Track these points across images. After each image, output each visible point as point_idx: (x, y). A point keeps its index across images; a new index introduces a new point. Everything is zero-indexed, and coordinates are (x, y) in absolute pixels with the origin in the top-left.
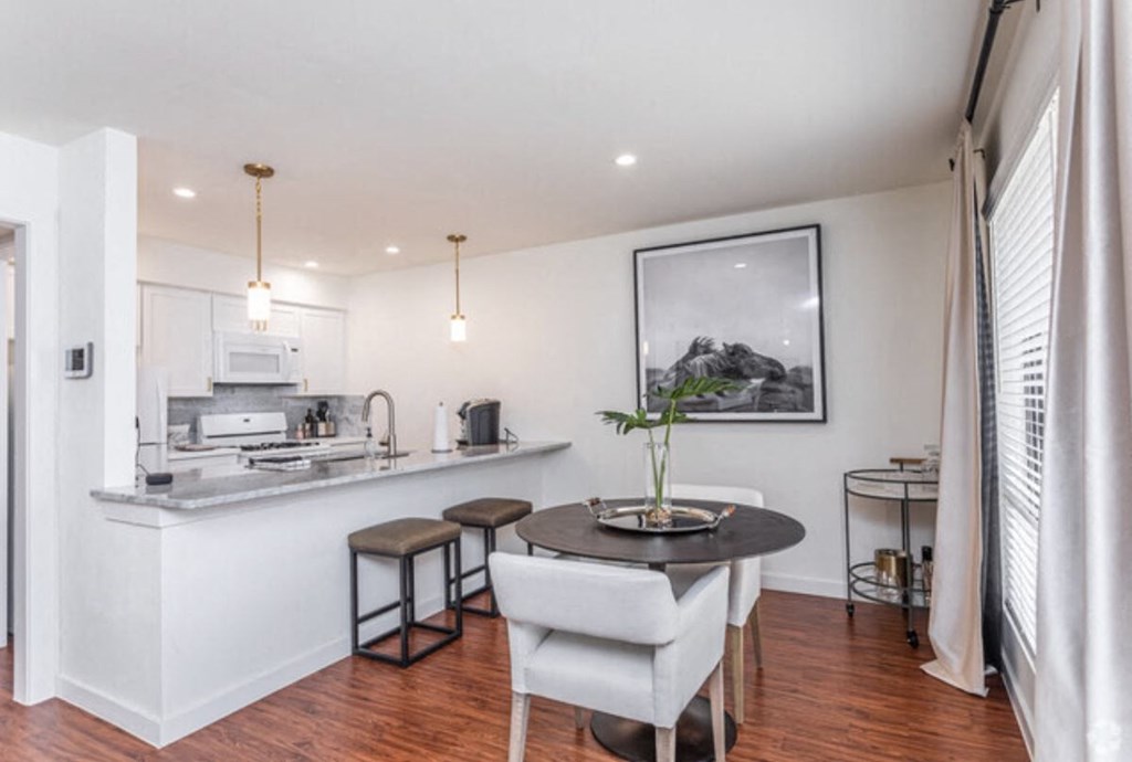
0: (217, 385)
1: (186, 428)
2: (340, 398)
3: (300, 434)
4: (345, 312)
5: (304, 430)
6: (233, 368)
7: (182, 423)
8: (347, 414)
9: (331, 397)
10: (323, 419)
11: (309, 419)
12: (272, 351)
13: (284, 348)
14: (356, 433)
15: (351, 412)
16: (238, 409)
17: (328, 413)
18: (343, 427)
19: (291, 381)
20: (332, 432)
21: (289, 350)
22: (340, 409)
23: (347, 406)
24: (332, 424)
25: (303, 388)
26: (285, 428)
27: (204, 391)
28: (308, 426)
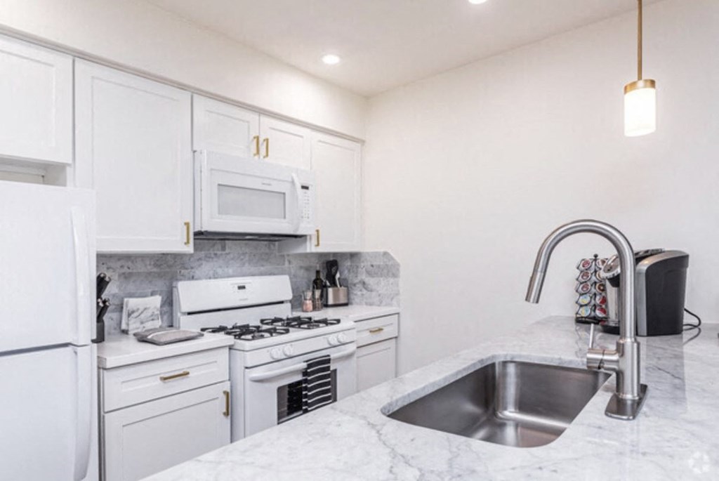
0: (199, 235)
1: (156, 301)
2: (353, 256)
3: (309, 303)
4: (362, 142)
5: (313, 299)
6: (223, 210)
7: (153, 294)
8: (363, 277)
9: (343, 255)
10: (333, 284)
11: (317, 284)
12: (276, 187)
13: (293, 182)
14: (376, 300)
15: (369, 273)
16: (230, 271)
17: (338, 276)
18: (357, 293)
19: (299, 233)
20: (343, 301)
21: (298, 186)
22: (354, 270)
23: (365, 264)
24: (342, 290)
25: (314, 241)
26: (289, 296)
27: (178, 243)
28: (318, 293)
